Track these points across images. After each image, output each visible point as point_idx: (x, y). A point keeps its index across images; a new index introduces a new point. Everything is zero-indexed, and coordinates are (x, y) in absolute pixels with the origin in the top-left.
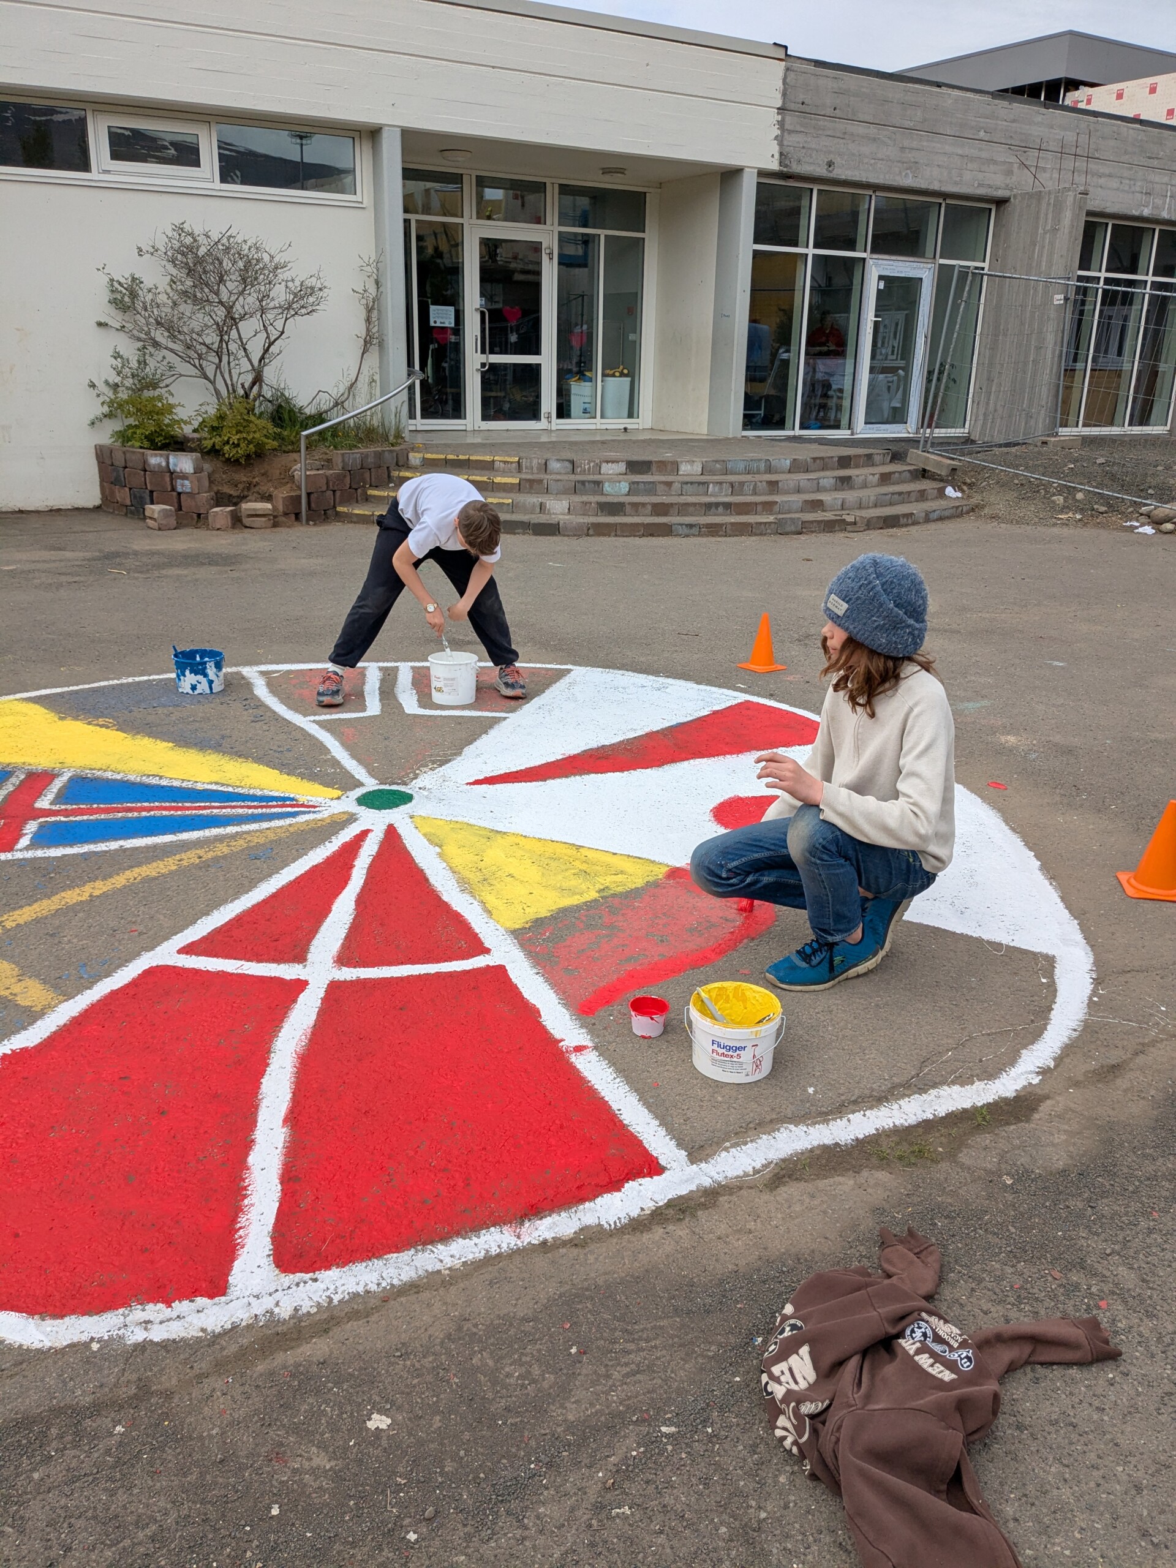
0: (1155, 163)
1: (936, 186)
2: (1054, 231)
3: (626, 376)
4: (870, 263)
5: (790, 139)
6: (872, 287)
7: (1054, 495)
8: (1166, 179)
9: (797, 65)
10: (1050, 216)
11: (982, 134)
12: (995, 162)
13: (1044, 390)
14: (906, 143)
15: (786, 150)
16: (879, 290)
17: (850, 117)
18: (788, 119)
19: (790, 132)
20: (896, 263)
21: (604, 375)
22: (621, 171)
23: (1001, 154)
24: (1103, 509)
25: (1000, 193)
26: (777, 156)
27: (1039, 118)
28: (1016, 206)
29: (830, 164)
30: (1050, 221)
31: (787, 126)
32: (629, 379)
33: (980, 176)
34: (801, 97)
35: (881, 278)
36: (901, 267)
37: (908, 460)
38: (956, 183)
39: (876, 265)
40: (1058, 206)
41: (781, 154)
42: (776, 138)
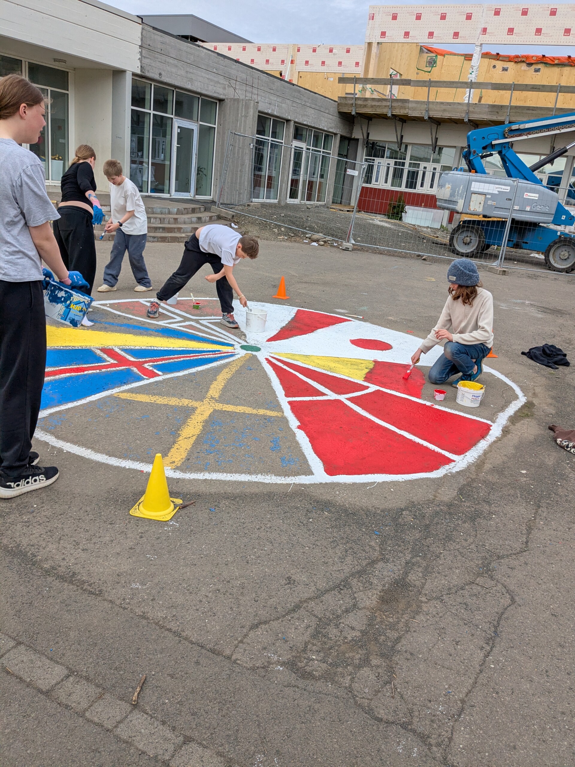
0: (272, 91)
1: (199, 90)
2: (246, 116)
3: (61, 160)
4: (174, 120)
5: (146, 61)
6: (176, 131)
7: (273, 228)
9: (146, 27)
10: (244, 110)
11: (215, 70)
12: (220, 83)
13: (246, 183)
14: (188, 69)
15: (143, 65)
16: (178, 133)
17: (167, 54)
18: (144, 52)
19: (145, 57)
20: (184, 122)
21: (52, 159)
22: (65, 62)
23: (222, 80)
24: (293, 235)
25: (222, 97)
26: (140, 67)
27: (234, 67)
28: (227, 103)
29: (160, 74)
30: (243, 112)
31: (143, 55)
32: (62, 162)
33: (215, 88)
34: (148, 42)
35: (179, 127)
36: (186, 124)
37: (211, 210)
38: (206, 90)
39: (177, 121)
40: (247, 107)
42: (139, 59)
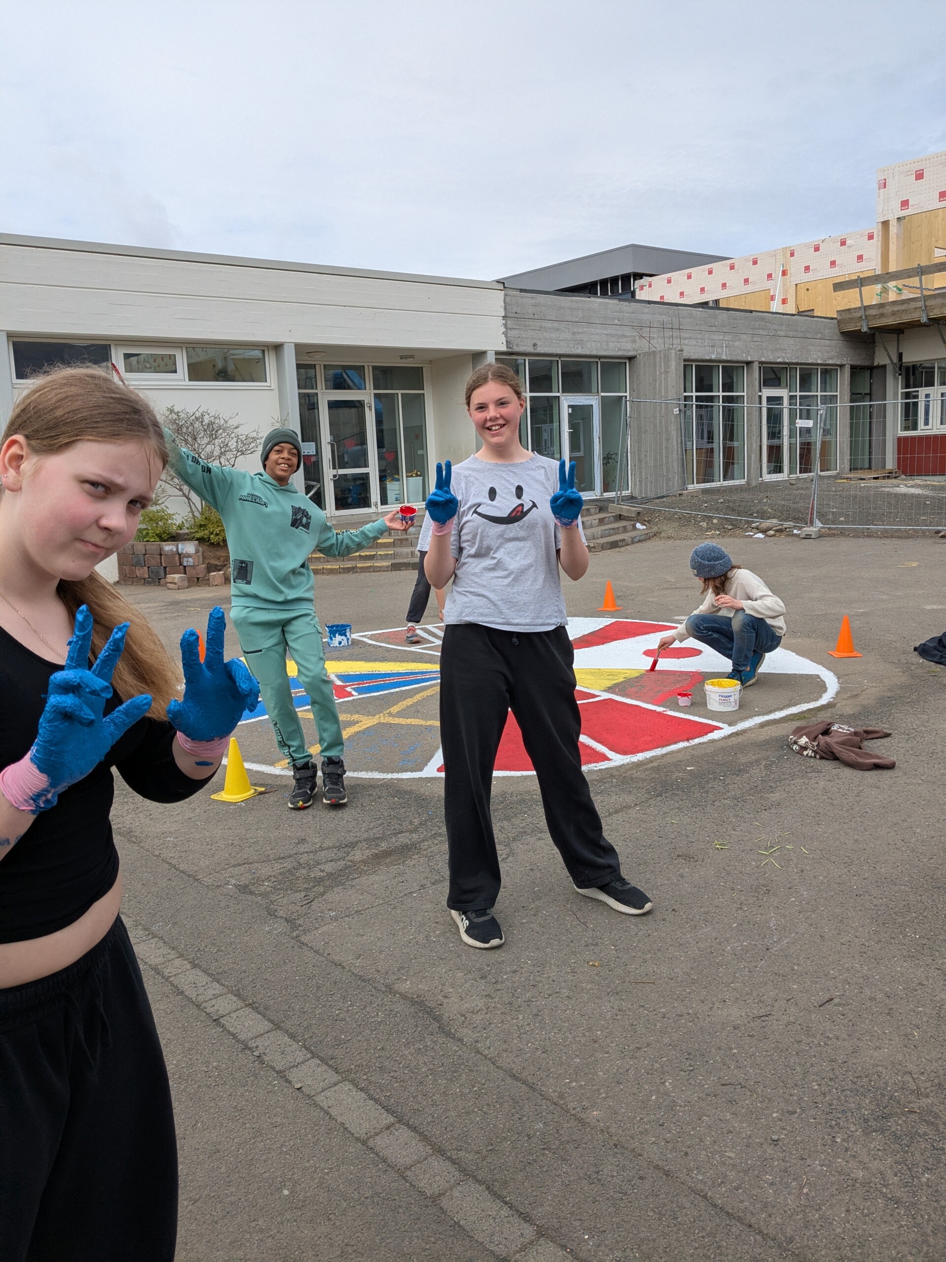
0: (714, 329)
1: (595, 353)
2: (666, 372)
3: (419, 476)
4: (562, 398)
5: (511, 333)
6: (565, 412)
7: (700, 522)
8: (721, 337)
9: (510, 292)
10: (663, 364)
11: (616, 321)
12: (626, 337)
13: (675, 464)
14: (575, 330)
15: (509, 339)
16: (569, 414)
17: (543, 318)
18: (509, 322)
19: (510, 329)
20: (577, 398)
21: (407, 477)
22: (412, 357)
23: (628, 332)
24: (730, 527)
25: (631, 354)
26: (505, 343)
27: (647, 310)
28: (641, 361)
29: (535, 345)
30: (663, 367)
31: (508, 326)
32: (421, 478)
33: (618, 345)
34: (515, 310)
35: (569, 406)
36: (580, 399)
37: (609, 510)
38: (605, 350)
39: (566, 399)
40: (667, 359)
41: (507, 342)
42: (503, 333)
